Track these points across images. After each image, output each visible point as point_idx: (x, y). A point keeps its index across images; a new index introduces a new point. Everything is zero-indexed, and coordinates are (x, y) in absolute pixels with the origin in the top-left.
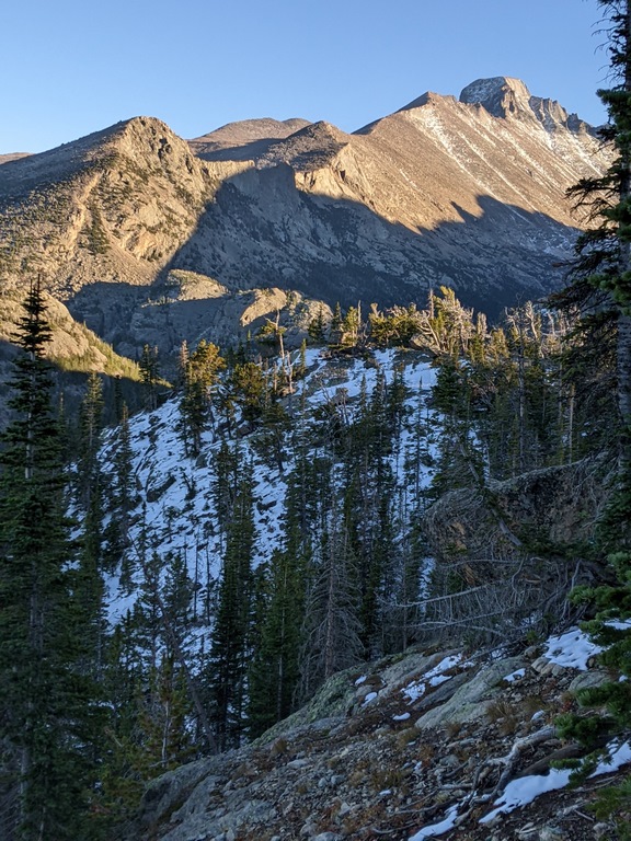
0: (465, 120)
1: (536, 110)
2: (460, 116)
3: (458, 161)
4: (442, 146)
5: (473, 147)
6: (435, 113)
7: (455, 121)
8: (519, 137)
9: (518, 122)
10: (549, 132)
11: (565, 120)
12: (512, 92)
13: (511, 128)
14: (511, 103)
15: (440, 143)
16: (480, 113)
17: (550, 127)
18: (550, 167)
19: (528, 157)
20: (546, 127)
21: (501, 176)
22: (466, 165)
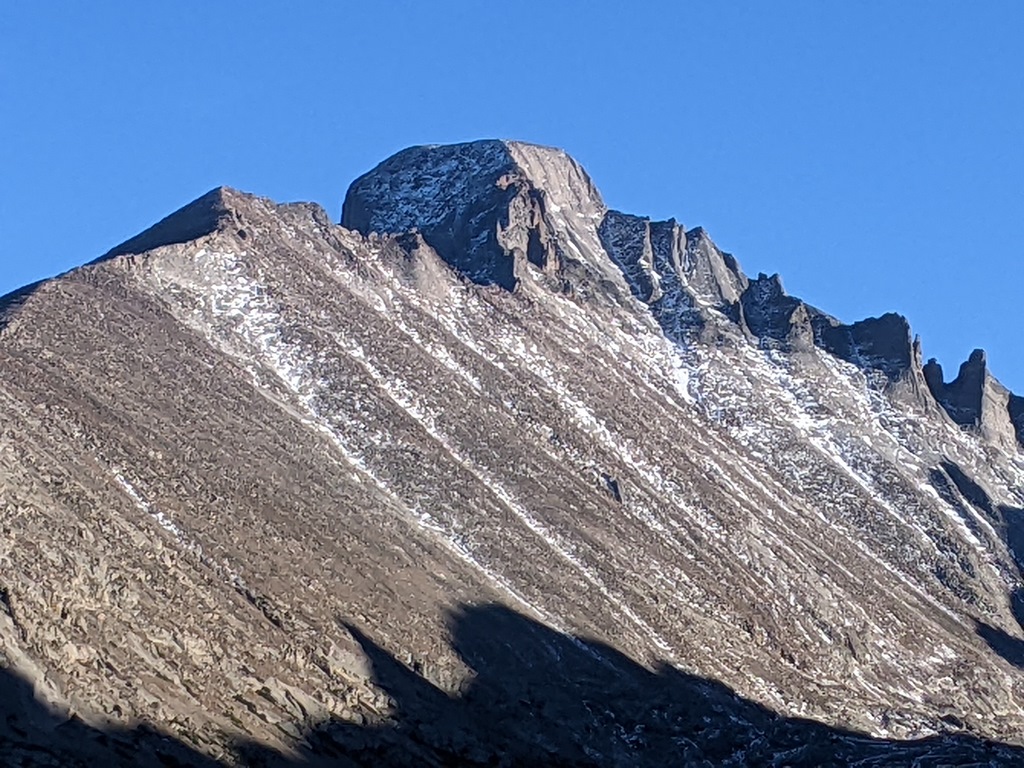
0: (361, 290)
1: (628, 259)
2: (345, 276)
3: (338, 441)
4: (277, 385)
5: (394, 389)
6: (248, 267)
7: (326, 294)
8: (568, 357)
9: (562, 305)
10: (677, 338)
11: (734, 296)
12: (537, 197)
13: (535, 324)
14: (533, 235)
15: (267, 374)
16: (420, 267)
17: (682, 324)
18: (688, 468)
19: (601, 428)
20: (666, 322)
21: (504, 497)
22: (369, 454)
